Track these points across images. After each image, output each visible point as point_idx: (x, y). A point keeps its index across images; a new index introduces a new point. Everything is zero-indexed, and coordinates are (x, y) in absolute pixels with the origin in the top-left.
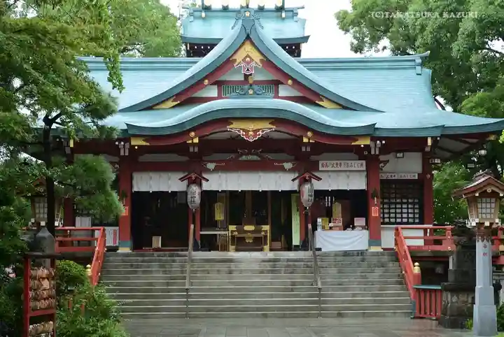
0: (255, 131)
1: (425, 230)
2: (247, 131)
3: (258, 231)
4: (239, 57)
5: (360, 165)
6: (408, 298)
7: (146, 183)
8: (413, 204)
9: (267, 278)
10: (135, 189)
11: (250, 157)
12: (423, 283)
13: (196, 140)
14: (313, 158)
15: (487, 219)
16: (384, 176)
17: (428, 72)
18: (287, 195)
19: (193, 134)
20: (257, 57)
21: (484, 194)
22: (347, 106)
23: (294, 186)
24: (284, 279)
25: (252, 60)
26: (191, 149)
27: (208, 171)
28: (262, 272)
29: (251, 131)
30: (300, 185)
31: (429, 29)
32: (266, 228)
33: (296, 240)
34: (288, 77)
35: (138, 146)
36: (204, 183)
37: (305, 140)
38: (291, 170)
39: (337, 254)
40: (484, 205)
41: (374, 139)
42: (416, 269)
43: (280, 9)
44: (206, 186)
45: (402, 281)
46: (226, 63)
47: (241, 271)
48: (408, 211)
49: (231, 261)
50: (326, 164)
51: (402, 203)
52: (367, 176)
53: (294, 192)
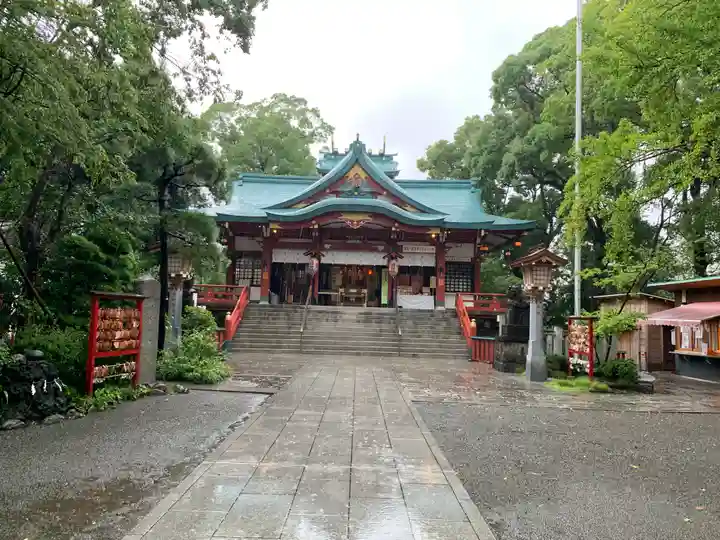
0: (358, 222)
1: (475, 297)
2: (352, 221)
3: (359, 293)
4: (351, 174)
5: (432, 249)
6: (465, 345)
7: (282, 256)
8: (467, 279)
9: (361, 326)
10: (274, 261)
11: (354, 241)
12: (478, 335)
13: (316, 227)
14: (399, 243)
15: (540, 284)
16: (447, 259)
17: (480, 191)
18: (379, 268)
19: (314, 222)
20: (363, 175)
21: (539, 263)
22: (423, 210)
23: (384, 262)
24: (374, 326)
25: (359, 177)
26: (314, 234)
27: (325, 250)
28: (359, 322)
29: (355, 221)
30: (389, 261)
31: (479, 165)
32: (365, 291)
33: (384, 300)
34: (384, 189)
35: (277, 229)
36: (322, 258)
37: (393, 229)
38: (383, 251)
39: (413, 311)
40: (538, 272)
41: (442, 230)
42: (473, 324)
43: (382, 155)
44: (324, 260)
45: (461, 332)
46: (341, 178)
47: (344, 320)
48: (463, 284)
49: (336, 313)
50: (408, 247)
51: (459, 278)
52: (436, 257)
53: (384, 267)
